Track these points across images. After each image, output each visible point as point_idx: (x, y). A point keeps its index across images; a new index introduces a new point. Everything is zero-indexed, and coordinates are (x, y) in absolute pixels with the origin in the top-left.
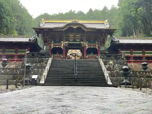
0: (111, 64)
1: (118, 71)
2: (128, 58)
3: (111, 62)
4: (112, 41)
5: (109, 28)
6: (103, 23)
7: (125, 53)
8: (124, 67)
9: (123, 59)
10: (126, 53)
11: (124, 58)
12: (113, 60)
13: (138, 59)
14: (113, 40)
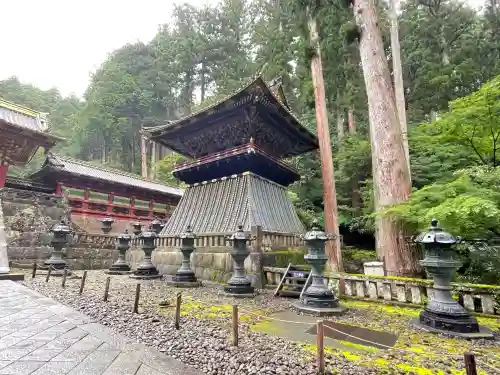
0: (28, 215)
1: (43, 232)
2: (75, 203)
3: (29, 210)
4: (47, 162)
5: (47, 131)
6: (33, 118)
7: (69, 193)
8: (59, 228)
9: (62, 207)
10: (72, 193)
11: (67, 205)
12: (35, 205)
13: (97, 209)
14: (51, 160)
